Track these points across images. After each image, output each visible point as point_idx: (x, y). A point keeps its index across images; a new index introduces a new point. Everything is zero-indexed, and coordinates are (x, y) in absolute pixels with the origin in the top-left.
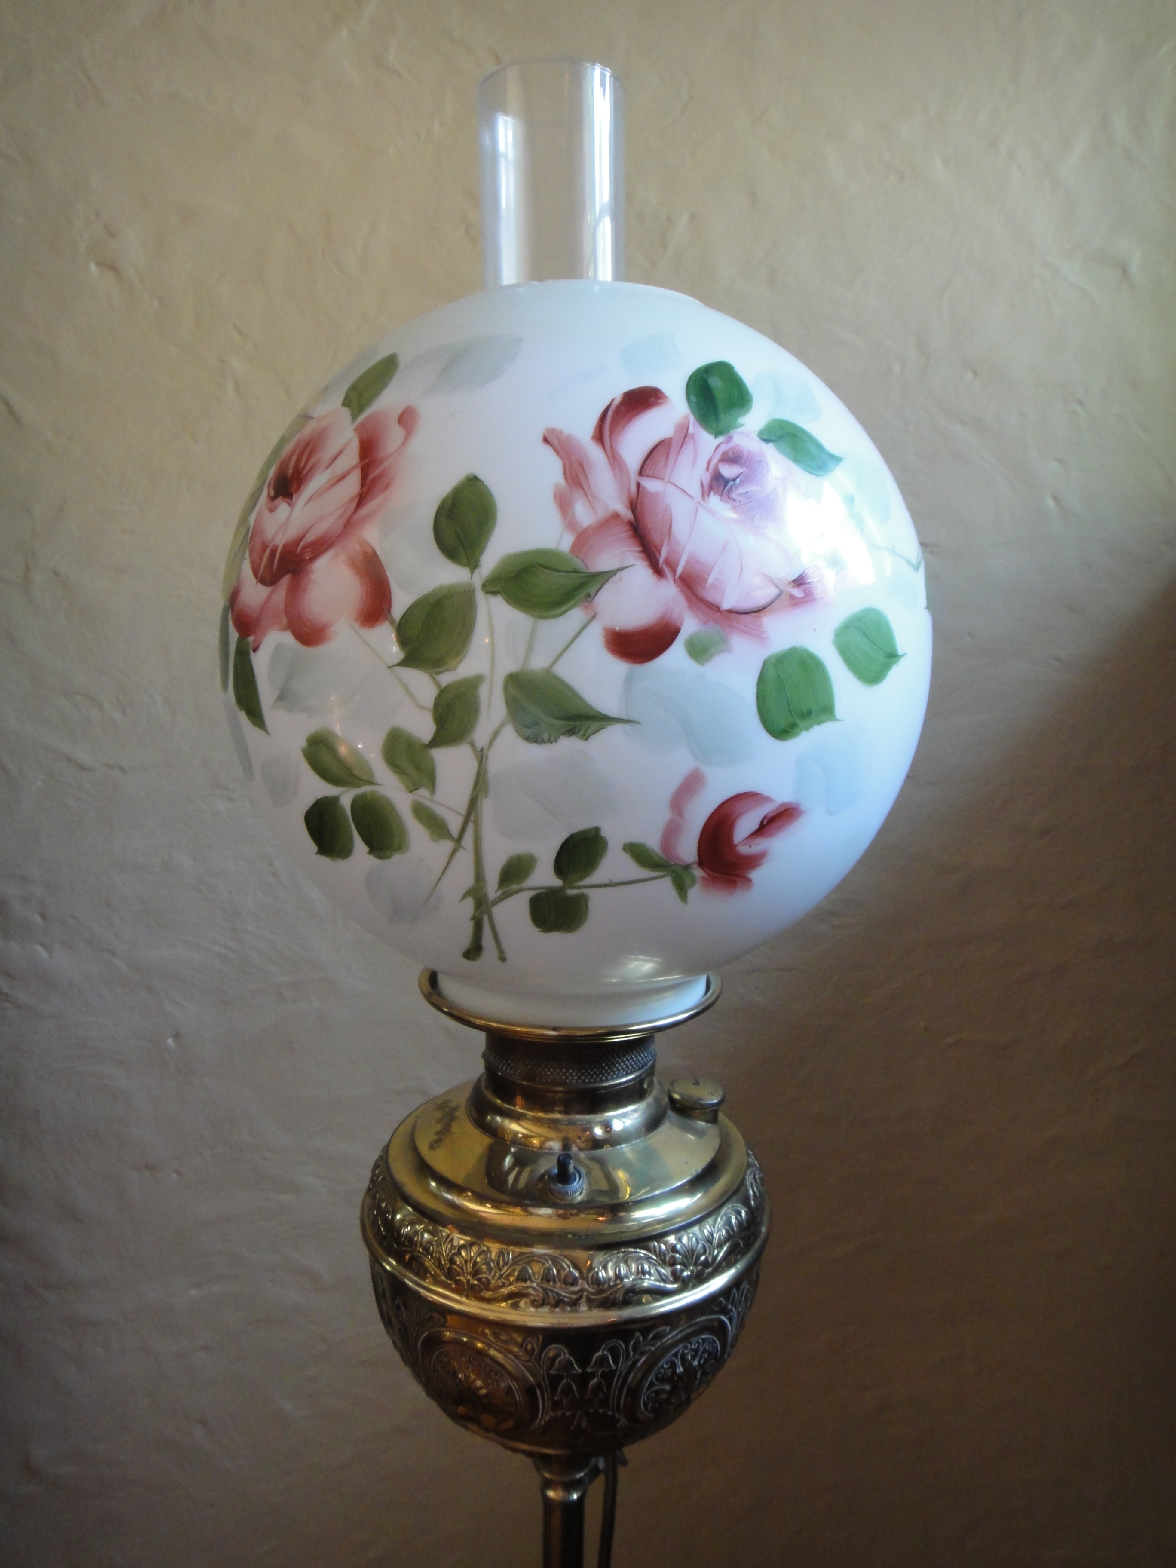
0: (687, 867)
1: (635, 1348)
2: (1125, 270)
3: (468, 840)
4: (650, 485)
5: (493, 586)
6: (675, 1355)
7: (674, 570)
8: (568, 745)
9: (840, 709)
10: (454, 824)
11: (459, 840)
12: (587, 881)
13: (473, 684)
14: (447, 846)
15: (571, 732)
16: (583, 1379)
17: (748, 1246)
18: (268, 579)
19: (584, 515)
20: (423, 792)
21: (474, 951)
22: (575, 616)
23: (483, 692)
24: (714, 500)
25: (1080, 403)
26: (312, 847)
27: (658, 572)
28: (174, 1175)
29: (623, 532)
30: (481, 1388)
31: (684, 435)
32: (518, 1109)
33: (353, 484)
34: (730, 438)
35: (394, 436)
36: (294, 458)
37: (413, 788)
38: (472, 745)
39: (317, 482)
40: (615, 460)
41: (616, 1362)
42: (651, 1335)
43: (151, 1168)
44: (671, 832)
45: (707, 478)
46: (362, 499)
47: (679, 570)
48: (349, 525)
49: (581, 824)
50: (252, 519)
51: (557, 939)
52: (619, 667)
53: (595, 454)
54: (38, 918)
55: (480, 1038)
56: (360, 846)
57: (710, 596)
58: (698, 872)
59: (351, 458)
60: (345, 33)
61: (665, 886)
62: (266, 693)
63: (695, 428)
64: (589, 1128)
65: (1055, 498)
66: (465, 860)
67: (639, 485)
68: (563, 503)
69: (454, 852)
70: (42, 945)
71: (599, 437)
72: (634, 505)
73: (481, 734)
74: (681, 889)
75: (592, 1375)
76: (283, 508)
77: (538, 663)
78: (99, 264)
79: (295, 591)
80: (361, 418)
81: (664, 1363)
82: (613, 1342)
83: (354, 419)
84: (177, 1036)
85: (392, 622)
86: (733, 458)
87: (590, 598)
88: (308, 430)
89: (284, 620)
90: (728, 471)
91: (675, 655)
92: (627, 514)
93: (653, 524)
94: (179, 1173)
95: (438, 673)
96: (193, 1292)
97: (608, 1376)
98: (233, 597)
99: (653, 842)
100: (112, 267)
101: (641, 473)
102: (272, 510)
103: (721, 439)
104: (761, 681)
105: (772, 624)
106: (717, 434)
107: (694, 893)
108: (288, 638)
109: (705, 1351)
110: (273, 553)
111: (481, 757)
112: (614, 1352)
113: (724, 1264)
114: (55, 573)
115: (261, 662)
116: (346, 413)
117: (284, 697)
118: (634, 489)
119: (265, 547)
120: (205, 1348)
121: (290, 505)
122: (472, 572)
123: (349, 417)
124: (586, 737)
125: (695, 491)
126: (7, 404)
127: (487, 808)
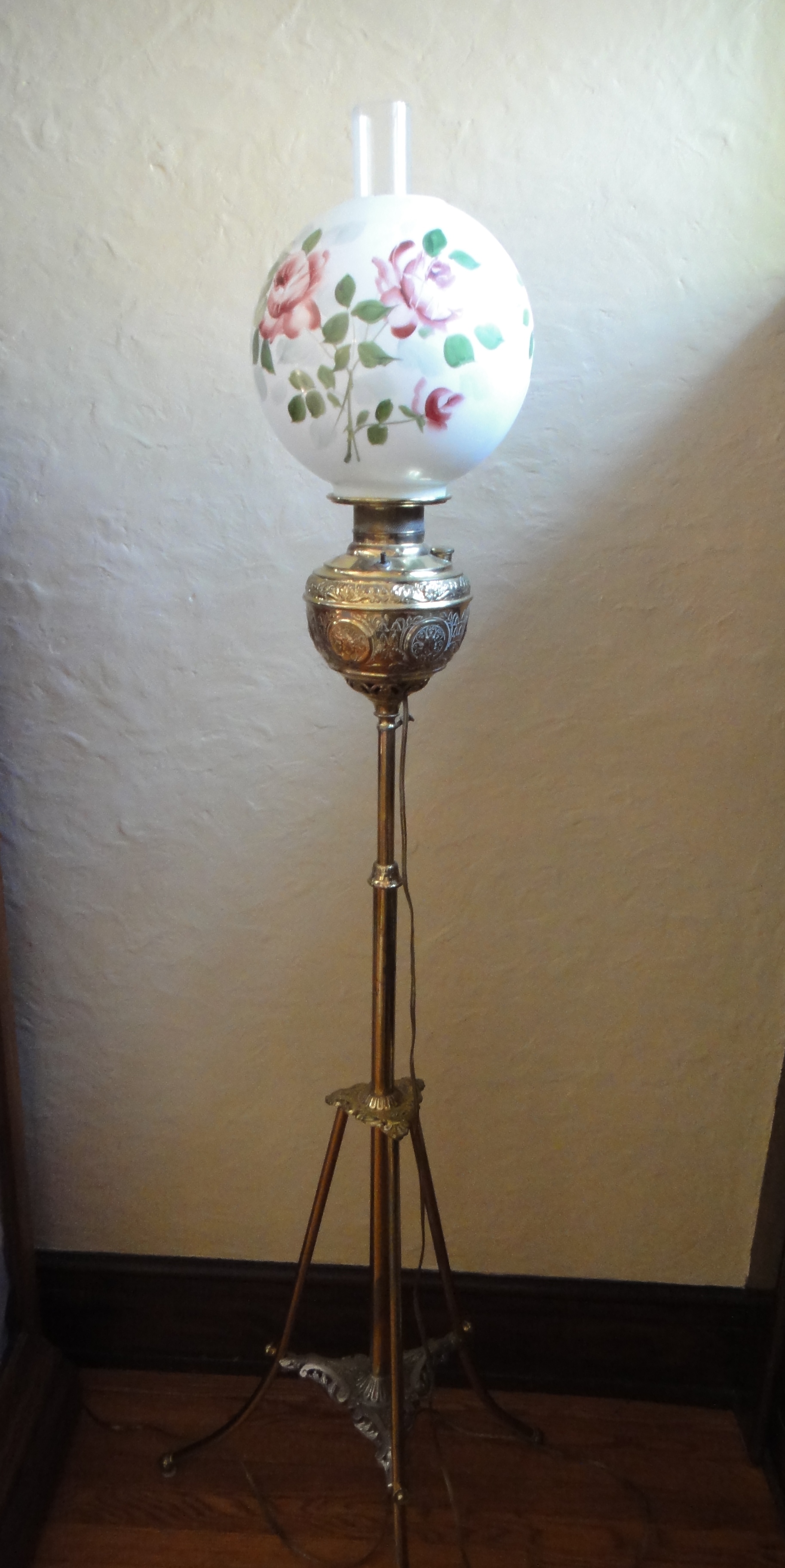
0: (422, 416)
1: (409, 622)
2: (725, 141)
3: (346, 406)
4: (408, 276)
5: (356, 312)
6: (425, 629)
7: (414, 305)
8: (379, 368)
9: (476, 356)
10: (341, 401)
11: (343, 407)
12: (387, 421)
13: (347, 348)
14: (339, 409)
15: (380, 363)
16: (388, 634)
17: (457, 597)
18: (276, 315)
19: (385, 287)
20: (331, 389)
21: (348, 459)
22: (381, 322)
23: (351, 351)
24: (430, 281)
25: (697, 223)
26: (290, 418)
27: (409, 306)
28: (193, 674)
29: (398, 293)
30: (351, 640)
31: (420, 258)
32: (368, 544)
33: (307, 279)
34: (437, 259)
35: (321, 261)
36: (284, 271)
37: (327, 387)
38: (347, 369)
39: (292, 280)
40: (396, 267)
41: (402, 627)
42: (415, 618)
43: (181, 669)
44: (415, 402)
45: (427, 273)
46: (311, 283)
47: (416, 306)
48: (307, 293)
49: (384, 398)
50: (268, 295)
51: (377, 447)
52: (396, 340)
53: (389, 266)
54: (123, 530)
55: (351, 508)
56: (308, 414)
57: (427, 314)
58: (426, 419)
59: (306, 269)
60: (283, 26)
61: (414, 424)
62: (275, 358)
63: (424, 255)
64: (394, 550)
65: (682, 281)
66: (345, 414)
67: (403, 277)
68: (378, 283)
69: (341, 413)
70: (126, 545)
71: (391, 259)
72: (402, 283)
73: (350, 366)
74: (420, 425)
75: (393, 632)
76: (281, 289)
77: (369, 339)
78: (154, 165)
79: (287, 321)
80: (308, 255)
81: (420, 632)
82: (400, 619)
83: (306, 255)
84: (194, 596)
85: (321, 328)
86: (437, 265)
87: (386, 316)
88: (289, 259)
89: (283, 330)
90: (435, 270)
91: (415, 335)
92: (400, 287)
93: (408, 291)
94: (195, 673)
95: (336, 344)
96: (203, 739)
97: (399, 633)
98: (261, 326)
99: (409, 405)
100: (161, 166)
101: (405, 271)
102: (276, 290)
103: (434, 258)
104: (446, 346)
105: (449, 325)
106: (433, 256)
107: (425, 427)
108: (283, 337)
109: (437, 634)
110: (278, 306)
111: (350, 374)
112: (401, 623)
113: (446, 598)
114: (132, 338)
115: (273, 348)
116: (303, 253)
117: (282, 359)
118: (402, 277)
119: (274, 304)
120: (210, 770)
121: (284, 288)
122: (348, 309)
123: (305, 254)
124: (385, 365)
125: (424, 278)
126: (108, 245)
127: (353, 393)
